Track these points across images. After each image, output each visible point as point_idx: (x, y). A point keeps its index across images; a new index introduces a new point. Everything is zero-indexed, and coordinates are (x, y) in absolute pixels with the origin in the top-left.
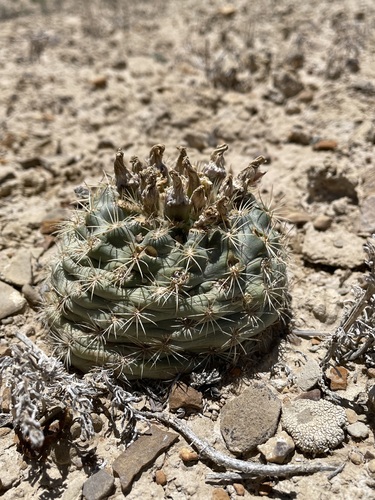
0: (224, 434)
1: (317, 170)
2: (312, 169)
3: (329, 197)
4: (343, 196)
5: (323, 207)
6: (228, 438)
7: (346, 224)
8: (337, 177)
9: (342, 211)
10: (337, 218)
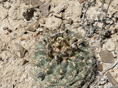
0: (109, 62)
1: (26, 12)
2: (24, 13)
3: (32, 15)
4: (33, 12)
5: (33, 18)
6: (110, 62)
7: (41, 17)
8: (30, 10)
9: (38, 15)
10: (39, 18)
